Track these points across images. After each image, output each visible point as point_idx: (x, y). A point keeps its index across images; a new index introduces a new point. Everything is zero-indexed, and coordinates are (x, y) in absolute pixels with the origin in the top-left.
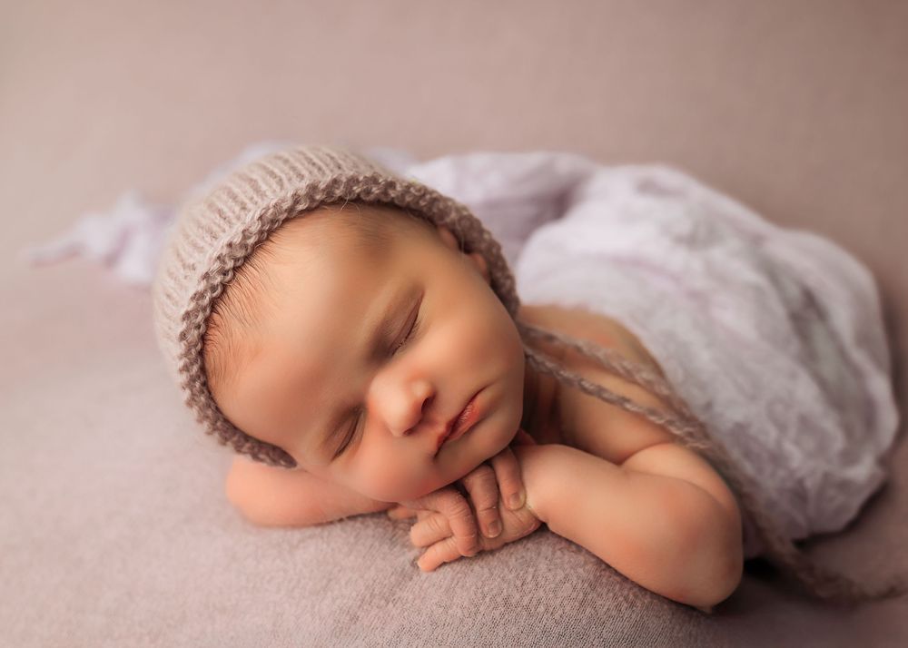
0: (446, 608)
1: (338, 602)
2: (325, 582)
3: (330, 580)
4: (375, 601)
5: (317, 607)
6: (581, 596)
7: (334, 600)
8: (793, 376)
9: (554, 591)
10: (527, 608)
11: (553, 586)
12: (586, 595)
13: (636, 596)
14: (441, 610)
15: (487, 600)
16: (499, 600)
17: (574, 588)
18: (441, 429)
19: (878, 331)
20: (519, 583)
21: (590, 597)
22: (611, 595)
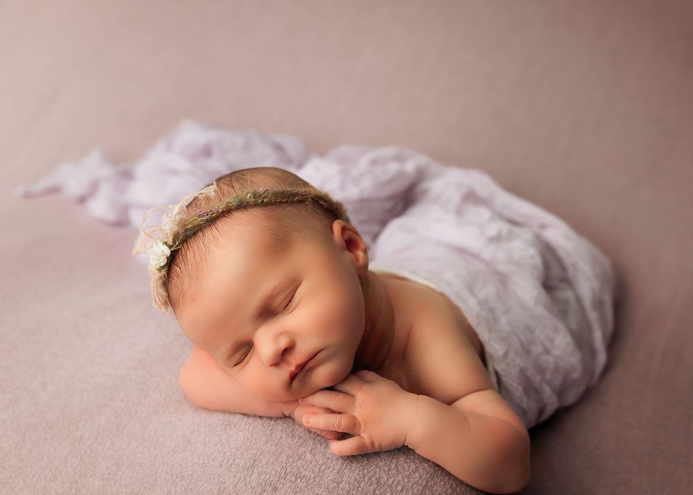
0: (338, 483)
1: (263, 476)
2: (252, 461)
3: (255, 461)
4: (289, 477)
5: (248, 479)
6: (424, 483)
7: (260, 475)
8: (556, 330)
9: (408, 477)
10: (390, 487)
11: (408, 473)
12: (427, 482)
13: (457, 485)
14: (335, 484)
15: (366, 479)
16: (374, 479)
17: (421, 477)
18: (292, 368)
19: (608, 298)
20: (386, 469)
21: (430, 484)
22: (443, 483)
